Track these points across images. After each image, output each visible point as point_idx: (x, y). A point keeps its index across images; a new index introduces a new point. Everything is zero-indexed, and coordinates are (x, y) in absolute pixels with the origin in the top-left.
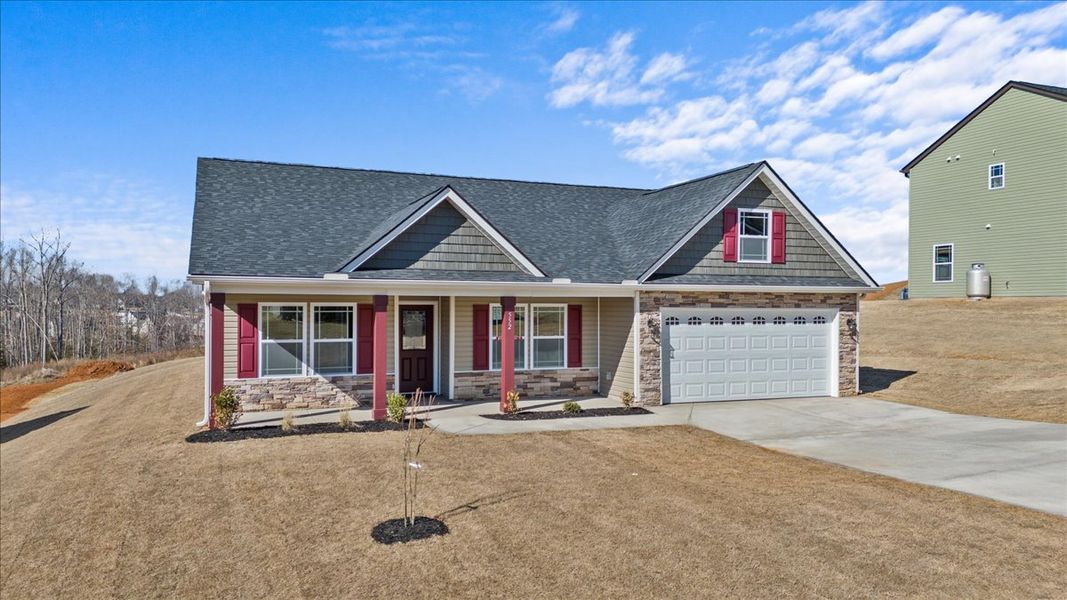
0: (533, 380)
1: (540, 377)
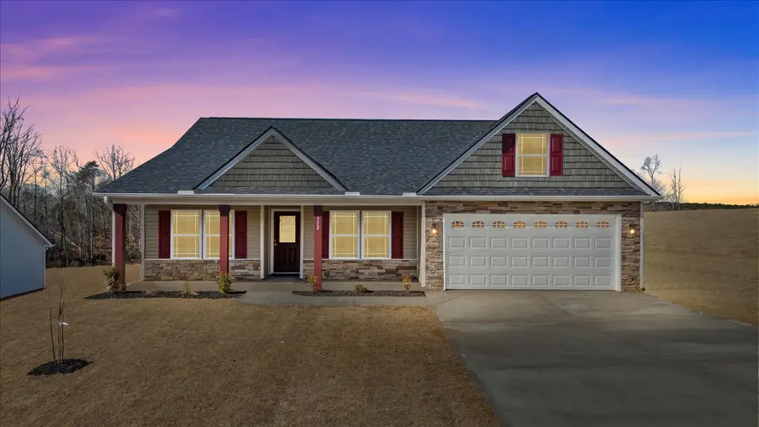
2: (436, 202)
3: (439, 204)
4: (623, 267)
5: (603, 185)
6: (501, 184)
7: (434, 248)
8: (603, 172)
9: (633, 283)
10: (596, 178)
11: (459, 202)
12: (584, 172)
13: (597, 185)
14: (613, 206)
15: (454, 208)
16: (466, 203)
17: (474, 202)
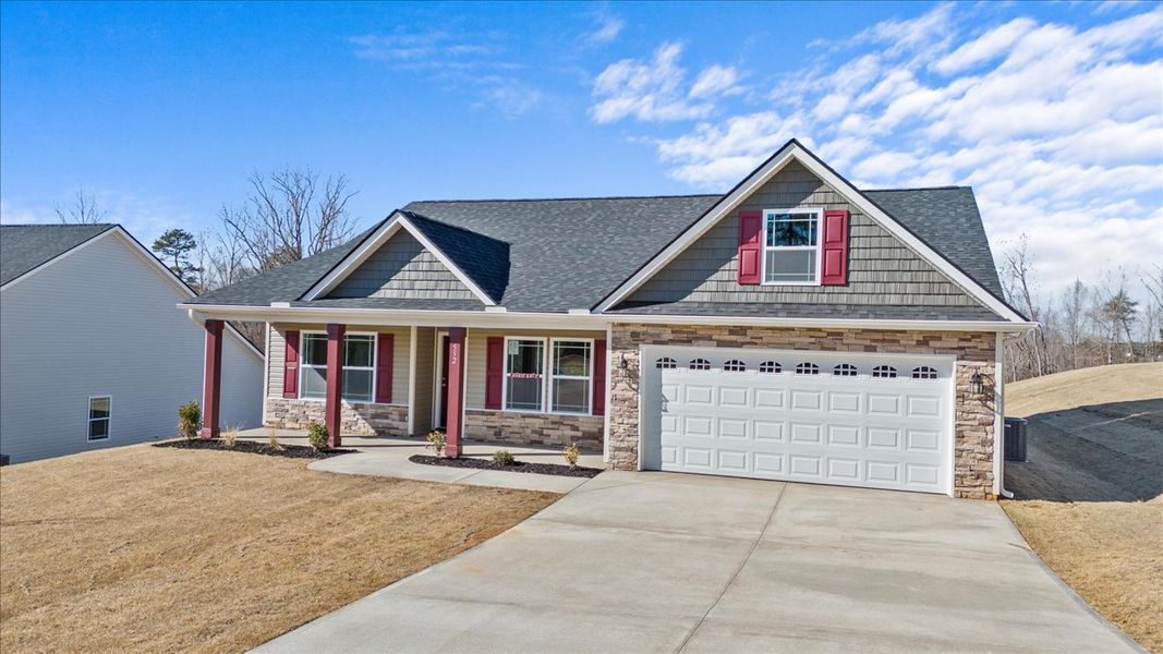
0: (550, 426)
1: (558, 423)
2: (628, 325)
3: (631, 329)
4: (959, 454)
5: (920, 300)
6: (735, 298)
7: (624, 401)
8: (924, 277)
9: (978, 483)
10: (910, 288)
11: (666, 326)
12: (885, 276)
13: (909, 300)
14: (940, 339)
15: (658, 335)
16: (676, 329)
17: (689, 326)
